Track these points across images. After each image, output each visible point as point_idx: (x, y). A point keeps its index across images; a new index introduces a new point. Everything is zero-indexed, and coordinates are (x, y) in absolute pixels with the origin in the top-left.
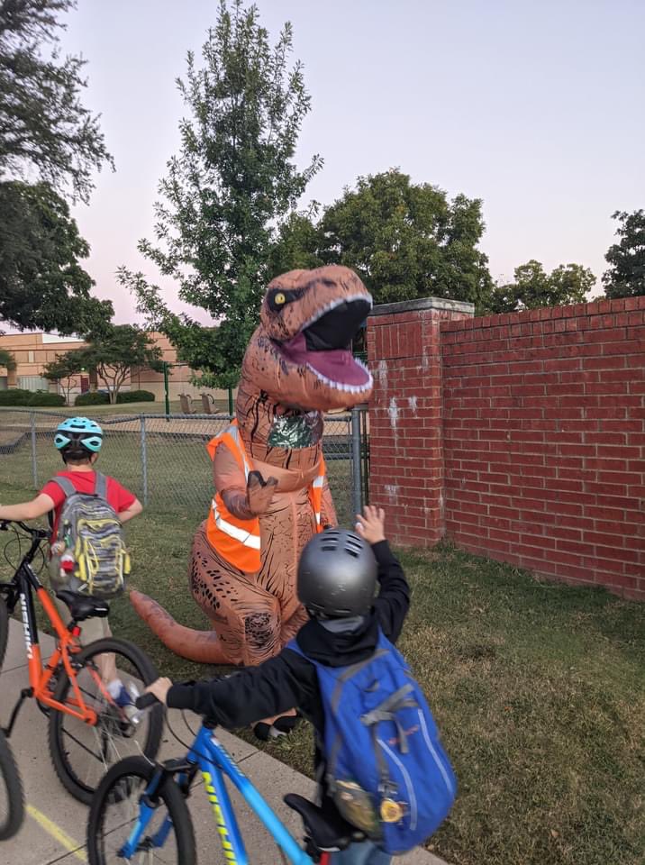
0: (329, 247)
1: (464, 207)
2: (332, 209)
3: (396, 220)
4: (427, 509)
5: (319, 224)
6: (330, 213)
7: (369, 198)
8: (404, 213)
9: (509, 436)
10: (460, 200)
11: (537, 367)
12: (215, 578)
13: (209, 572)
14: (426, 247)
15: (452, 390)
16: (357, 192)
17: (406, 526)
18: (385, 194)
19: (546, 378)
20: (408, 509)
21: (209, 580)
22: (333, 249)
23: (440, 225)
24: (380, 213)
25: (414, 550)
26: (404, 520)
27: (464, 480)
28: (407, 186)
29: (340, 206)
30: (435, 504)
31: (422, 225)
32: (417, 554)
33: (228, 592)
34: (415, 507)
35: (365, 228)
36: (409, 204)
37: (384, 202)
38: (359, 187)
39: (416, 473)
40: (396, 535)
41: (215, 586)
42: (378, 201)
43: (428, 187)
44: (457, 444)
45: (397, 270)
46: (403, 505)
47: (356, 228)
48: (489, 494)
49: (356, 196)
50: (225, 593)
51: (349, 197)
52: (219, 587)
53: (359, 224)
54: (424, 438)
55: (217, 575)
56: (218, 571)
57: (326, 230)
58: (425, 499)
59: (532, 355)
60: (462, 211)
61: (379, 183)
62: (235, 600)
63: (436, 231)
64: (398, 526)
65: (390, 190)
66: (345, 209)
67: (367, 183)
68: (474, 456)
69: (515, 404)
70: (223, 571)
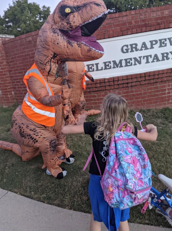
0: (8, 24)
1: (45, 9)
2: (6, 12)
3: (26, 14)
4: (9, 96)
5: (3, 16)
6: (6, 13)
7: (17, 7)
8: (28, 12)
9: (23, 73)
10: (44, 7)
11: (25, 52)
12: (34, 132)
13: (31, 130)
14: (36, 22)
15: (9, 61)
16: (13, 6)
17: (6, 101)
18: (21, 6)
19: (28, 55)
20: (5, 97)
21: (31, 133)
22: (9, 24)
23: (40, 15)
24: (21, 12)
25: (8, 107)
26: (4, 100)
27: (17, 86)
28: (27, 3)
29: (9, 10)
30: (11, 94)
31: (34, 15)
32: (9, 109)
33: (41, 135)
34: (6, 96)
35: (17, 17)
36: (29, 9)
37: (21, 9)
38: (13, 4)
39: (5, 86)
40: (4, 104)
41: (35, 134)
42: (19, 8)
43: (34, 3)
44: (13, 77)
45: (28, 30)
46: (3, 96)
47: (14, 17)
48: (23, 89)
49: (12, 7)
50: (40, 136)
51: (11, 7)
52: (37, 134)
53: (15, 16)
54: (4, 76)
55: (35, 130)
56: (35, 129)
57: (6, 18)
58: (8, 93)
59: (24, 49)
60: (45, 10)
61: (19, 2)
62: (45, 138)
63: (39, 17)
64: (4, 102)
65: (23, 5)
66: (10, 11)
67: (15, 3)
68: (17, 79)
69: (23, 63)
70: (37, 128)
